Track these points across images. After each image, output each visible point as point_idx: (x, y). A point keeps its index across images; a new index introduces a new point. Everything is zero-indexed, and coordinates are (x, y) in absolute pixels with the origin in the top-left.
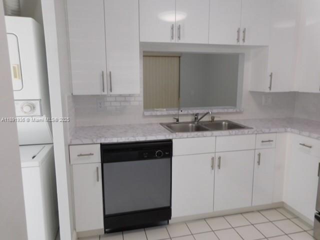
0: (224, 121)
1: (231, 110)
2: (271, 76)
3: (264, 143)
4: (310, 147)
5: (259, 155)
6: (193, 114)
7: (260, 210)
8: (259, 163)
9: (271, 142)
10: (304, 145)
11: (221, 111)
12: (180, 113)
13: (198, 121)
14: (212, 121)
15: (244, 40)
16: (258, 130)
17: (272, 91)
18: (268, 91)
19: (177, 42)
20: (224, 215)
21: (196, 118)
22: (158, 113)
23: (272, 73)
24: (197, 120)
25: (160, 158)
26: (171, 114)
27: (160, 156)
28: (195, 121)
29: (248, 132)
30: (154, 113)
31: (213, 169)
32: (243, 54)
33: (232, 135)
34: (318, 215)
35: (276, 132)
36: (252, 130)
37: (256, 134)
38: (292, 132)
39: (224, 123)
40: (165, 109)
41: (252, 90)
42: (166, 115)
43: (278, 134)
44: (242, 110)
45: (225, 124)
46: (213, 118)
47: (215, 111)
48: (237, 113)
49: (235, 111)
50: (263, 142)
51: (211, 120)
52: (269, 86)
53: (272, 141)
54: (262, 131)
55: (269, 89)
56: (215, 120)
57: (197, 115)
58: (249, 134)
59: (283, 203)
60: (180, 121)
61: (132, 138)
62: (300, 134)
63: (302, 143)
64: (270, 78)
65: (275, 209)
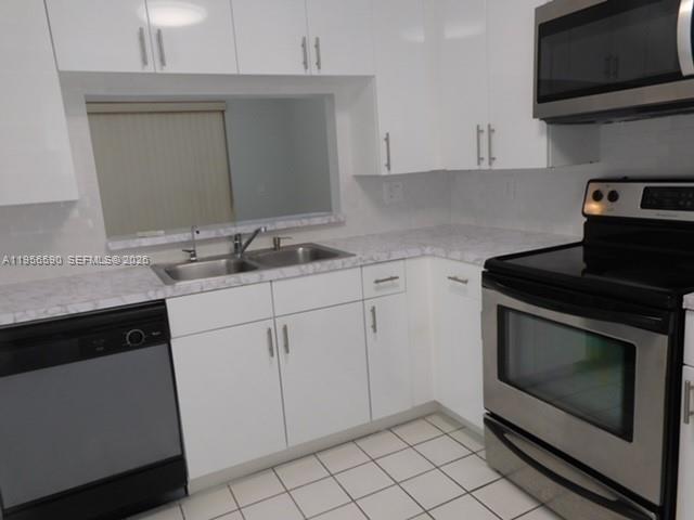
0: (301, 246)
1: (317, 221)
2: (387, 139)
3: (381, 284)
4: (466, 282)
5: (373, 310)
6: (230, 237)
7: (392, 426)
8: (374, 327)
9: (395, 281)
10: (455, 279)
11: (294, 223)
12: (197, 237)
13: (243, 251)
14: (275, 249)
15: (318, 64)
16: (364, 258)
17: (394, 171)
18: (384, 172)
19: (158, 71)
20: (315, 451)
21: (236, 245)
22: (146, 242)
23: (388, 135)
24: (239, 250)
25: (138, 348)
26: (177, 240)
27: (138, 343)
28: (236, 252)
29: (343, 264)
30: (134, 243)
31: (272, 355)
32: (331, 96)
33: (308, 275)
34: (488, 417)
35: (403, 259)
36: (353, 258)
37: (361, 266)
38: (433, 255)
39: (301, 249)
40: (162, 232)
41: (358, 173)
42: (163, 243)
43: (407, 261)
44: (342, 219)
45: (304, 252)
46: (276, 242)
47: (281, 225)
48: (330, 225)
49: (326, 222)
50: (377, 282)
51: (273, 246)
52: (385, 161)
53: (396, 278)
54: (372, 259)
55: (386, 169)
56: (281, 245)
57: (238, 237)
58: (347, 268)
59: (435, 402)
60: (199, 255)
61: (58, 309)
62: (447, 258)
63: (452, 276)
64: (385, 143)
65: (423, 418)
